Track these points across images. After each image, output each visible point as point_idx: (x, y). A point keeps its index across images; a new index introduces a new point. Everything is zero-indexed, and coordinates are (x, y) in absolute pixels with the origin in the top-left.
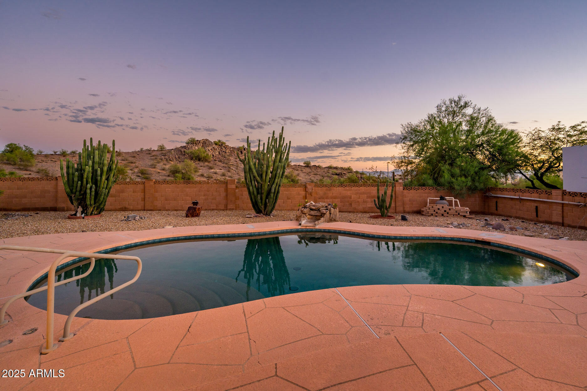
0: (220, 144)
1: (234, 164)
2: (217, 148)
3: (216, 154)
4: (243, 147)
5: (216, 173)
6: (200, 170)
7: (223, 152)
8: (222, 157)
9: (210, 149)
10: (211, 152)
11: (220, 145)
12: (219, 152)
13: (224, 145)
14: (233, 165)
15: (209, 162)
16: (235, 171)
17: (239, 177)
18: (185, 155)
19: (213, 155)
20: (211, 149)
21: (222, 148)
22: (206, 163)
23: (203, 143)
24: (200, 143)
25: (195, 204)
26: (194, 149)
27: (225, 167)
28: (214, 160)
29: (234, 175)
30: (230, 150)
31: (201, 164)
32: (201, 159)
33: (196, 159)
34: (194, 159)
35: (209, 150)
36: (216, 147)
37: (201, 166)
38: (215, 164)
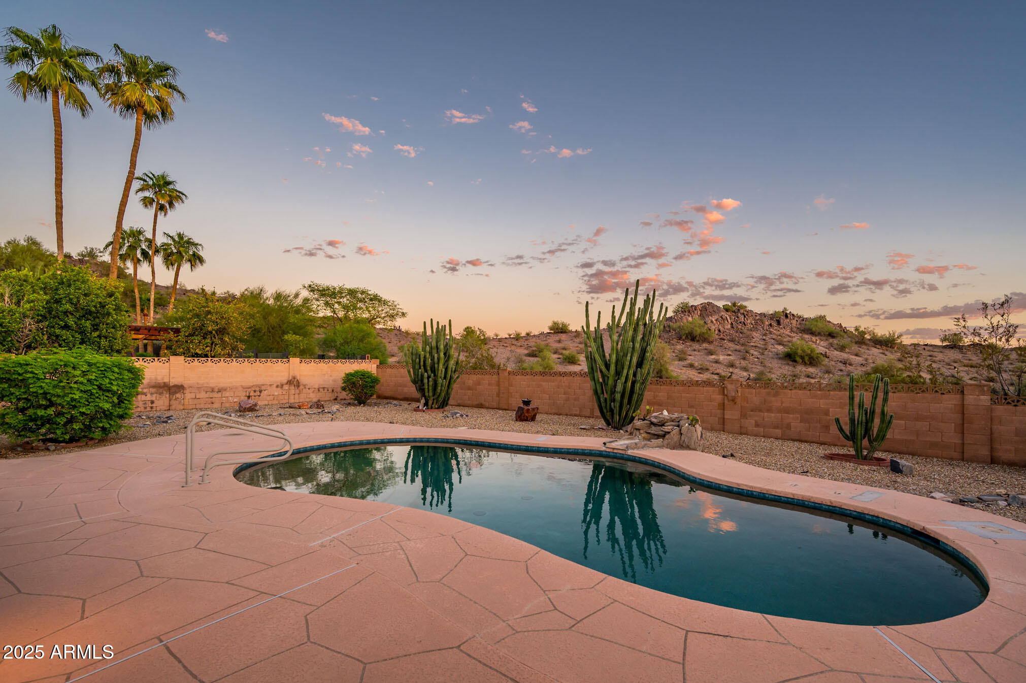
0: (734, 309)
1: (759, 345)
2: (728, 318)
3: (726, 327)
4: (783, 312)
5: (717, 362)
6: (690, 357)
7: (740, 323)
8: (737, 332)
9: (713, 320)
10: (717, 326)
11: (734, 312)
12: (732, 324)
13: (742, 311)
14: (756, 347)
15: (710, 342)
16: (758, 358)
17: (763, 368)
18: (670, 331)
19: (719, 331)
20: (716, 320)
21: (738, 317)
22: (705, 345)
23: (701, 311)
24: (695, 310)
25: (527, 403)
26: (685, 321)
27: (739, 351)
28: (721, 339)
29: (754, 366)
30: (755, 320)
31: (696, 346)
32: (696, 337)
33: (687, 337)
34: (684, 337)
35: (712, 322)
36: (726, 315)
37: (695, 350)
38: (721, 346)
